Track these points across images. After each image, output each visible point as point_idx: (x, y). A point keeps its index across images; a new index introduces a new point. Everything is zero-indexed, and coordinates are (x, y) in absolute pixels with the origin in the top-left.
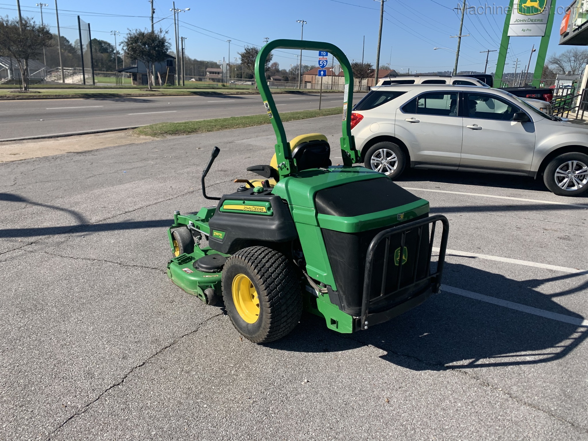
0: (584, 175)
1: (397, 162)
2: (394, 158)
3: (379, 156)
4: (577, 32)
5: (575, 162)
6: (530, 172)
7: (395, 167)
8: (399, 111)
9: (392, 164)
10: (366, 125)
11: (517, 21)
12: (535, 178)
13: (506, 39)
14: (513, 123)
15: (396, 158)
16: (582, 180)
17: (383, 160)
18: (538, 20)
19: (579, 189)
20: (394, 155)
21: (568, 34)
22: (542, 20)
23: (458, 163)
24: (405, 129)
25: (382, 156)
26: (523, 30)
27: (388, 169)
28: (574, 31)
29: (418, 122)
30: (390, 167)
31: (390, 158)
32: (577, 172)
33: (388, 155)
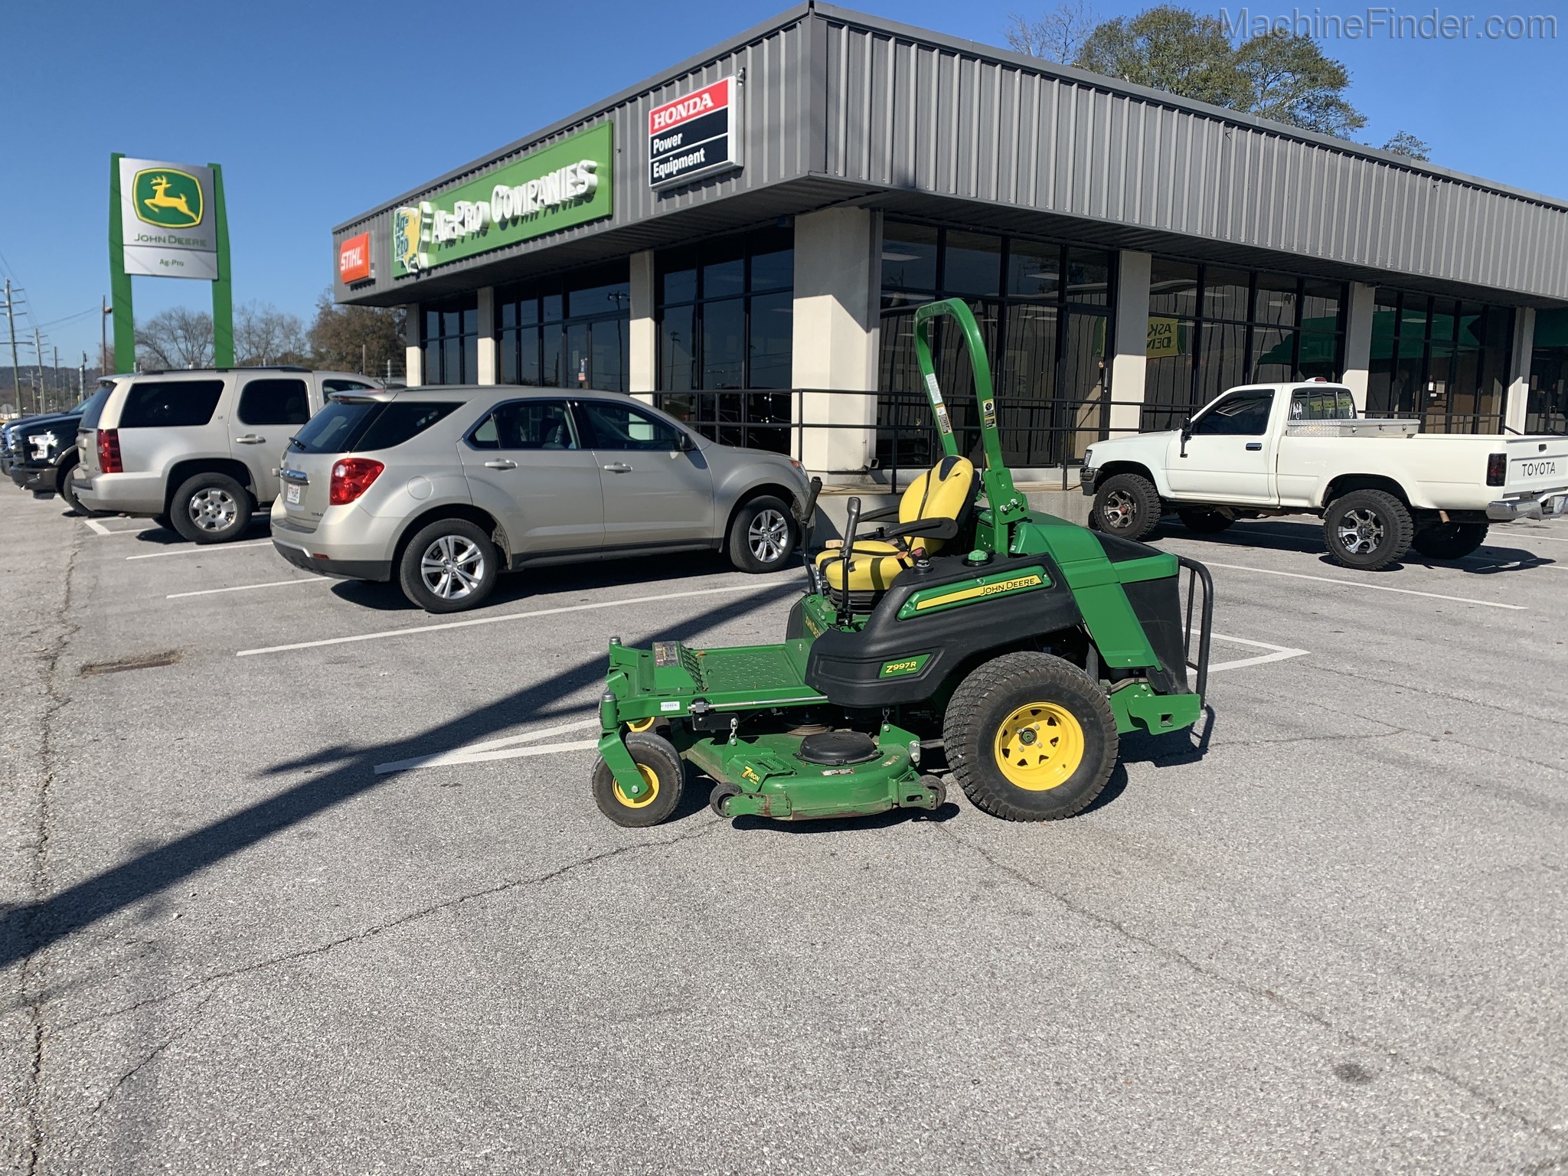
0: (780, 533)
1: (482, 562)
2: (475, 553)
3: (437, 554)
4: (412, 280)
5: (769, 512)
6: (712, 540)
7: (479, 573)
8: (463, 446)
9: (470, 568)
10: (395, 484)
11: (140, 238)
12: (720, 551)
13: (122, 283)
14: (674, 454)
15: (479, 553)
16: (779, 541)
17: (446, 563)
18: (195, 242)
19: (780, 556)
20: (472, 547)
21: (372, 282)
22: (203, 243)
23: (599, 543)
24: (489, 484)
25: (445, 552)
26: (162, 262)
27: (464, 582)
28: (397, 278)
29: (512, 467)
30: (468, 575)
31: (465, 555)
32: (773, 529)
33: (460, 548)
